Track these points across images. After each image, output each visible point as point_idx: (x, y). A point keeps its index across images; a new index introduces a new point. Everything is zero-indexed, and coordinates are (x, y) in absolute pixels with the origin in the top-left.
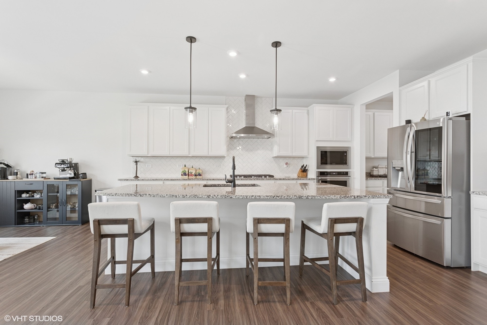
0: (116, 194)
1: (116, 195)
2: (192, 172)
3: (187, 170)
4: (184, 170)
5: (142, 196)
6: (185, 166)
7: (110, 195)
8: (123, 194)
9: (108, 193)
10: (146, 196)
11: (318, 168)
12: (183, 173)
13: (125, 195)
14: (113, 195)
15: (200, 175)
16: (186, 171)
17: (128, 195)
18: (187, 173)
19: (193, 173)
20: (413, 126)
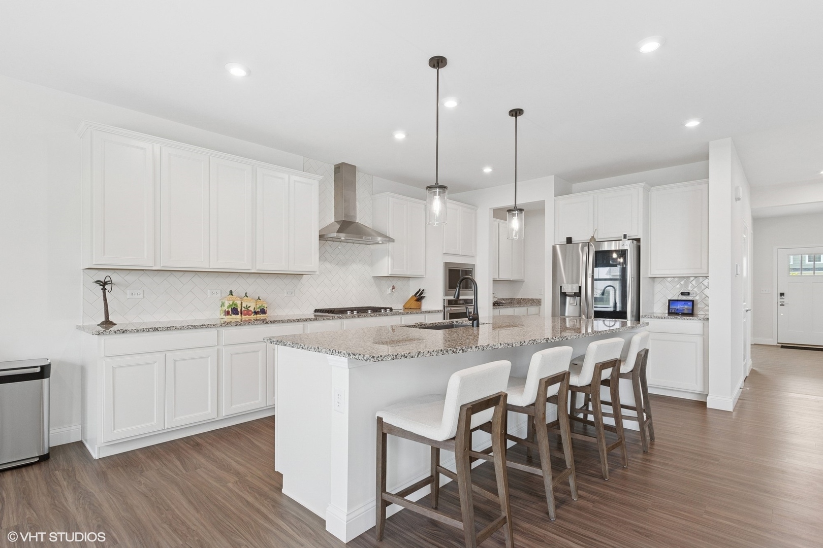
0: (419, 354)
1: (419, 356)
2: (249, 307)
3: (239, 303)
4: (233, 302)
5: (466, 351)
6: (231, 293)
7: (406, 357)
8: (433, 351)
9: (403, 354)
10: (472, 351)
11: (446, 294)
12: (230, 309)
13: (436, 353)
14: (412, 357)
15: (263, 311)
16: (236, 305)
17: (442, 353)
18: (239, 310)
19: (252, 309)
20: (592, 246)
